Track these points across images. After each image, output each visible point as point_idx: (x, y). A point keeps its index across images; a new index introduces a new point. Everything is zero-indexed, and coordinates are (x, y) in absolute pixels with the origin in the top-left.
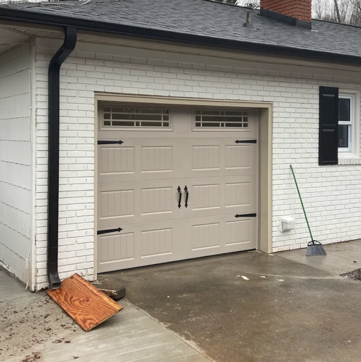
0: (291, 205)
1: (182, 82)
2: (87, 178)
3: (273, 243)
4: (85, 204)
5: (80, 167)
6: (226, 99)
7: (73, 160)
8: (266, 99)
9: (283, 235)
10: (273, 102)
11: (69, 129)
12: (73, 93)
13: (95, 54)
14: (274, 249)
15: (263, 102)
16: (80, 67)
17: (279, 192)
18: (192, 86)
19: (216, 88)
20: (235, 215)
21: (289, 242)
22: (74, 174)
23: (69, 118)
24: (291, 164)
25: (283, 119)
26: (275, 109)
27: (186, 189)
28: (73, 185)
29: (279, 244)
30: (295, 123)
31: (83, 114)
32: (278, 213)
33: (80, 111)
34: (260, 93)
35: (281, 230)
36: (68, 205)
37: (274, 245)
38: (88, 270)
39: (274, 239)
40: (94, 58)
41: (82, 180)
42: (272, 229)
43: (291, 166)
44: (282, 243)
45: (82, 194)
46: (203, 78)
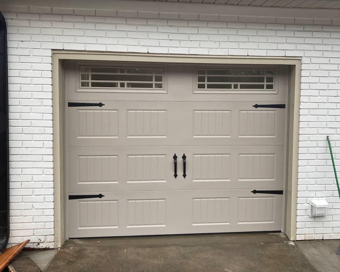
0: (326, 185)
1: (165, 36)
2: (44, 142)
3: (297, 229)
4: (42, 169)
5: (36, 130)
6: (228, 55)
7: (28, 123)
8: (289, 54)
9: (314, 220)
10: (301, 57)
11: (22, 90)
12: (26, 52)
13: (52, 8)
14: (299, 236)
15: (286, 58)
16: (33, 24)
17: (308, 168)
18: (180, 41)
19: (215, 42)
20: (253, 190)
21: (323, 230)
22: (29, 137)
23: (22, 78)
24: (328, 135)
25: (318, 78)
26: (303, 67)
27: (184, 157)
28: (28, 148)
29: (306, 231)
30: (337, 84)
31: (38, 74)
32: (306, 194)
33: (34, 71)
34: (281, 46)
35: (310, 215)
36: (23, 169)
37: (299, 231)
38: (47, 236)
39: (299, 225)
40: (51, 12)
41: (40, 144)
42: (296, 213)
43: (328, 137)
44: (311, 231)
45: (39, 158)
46: (195, 31)
